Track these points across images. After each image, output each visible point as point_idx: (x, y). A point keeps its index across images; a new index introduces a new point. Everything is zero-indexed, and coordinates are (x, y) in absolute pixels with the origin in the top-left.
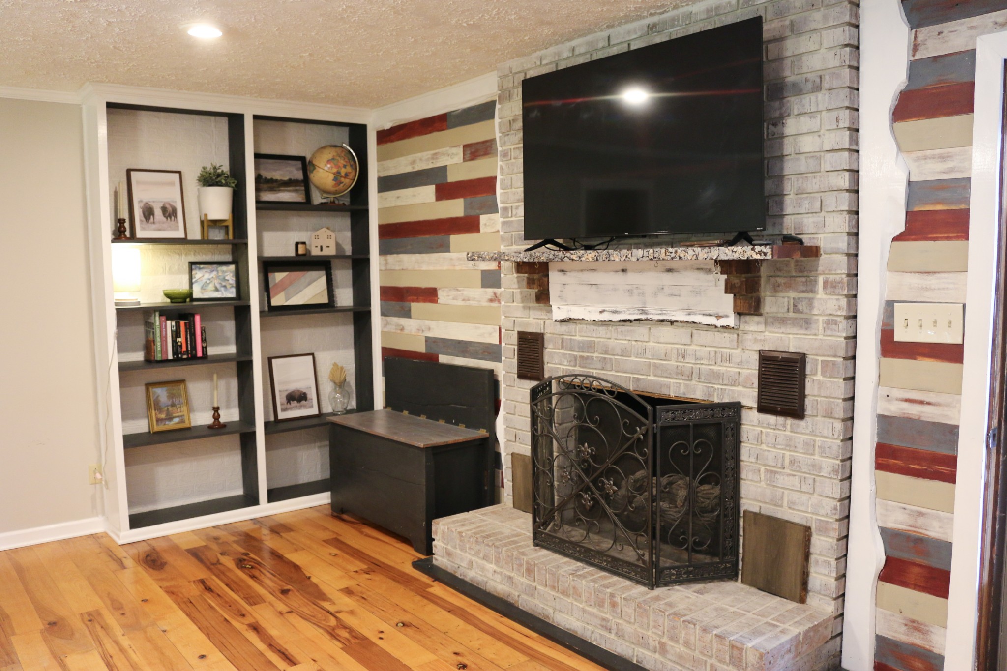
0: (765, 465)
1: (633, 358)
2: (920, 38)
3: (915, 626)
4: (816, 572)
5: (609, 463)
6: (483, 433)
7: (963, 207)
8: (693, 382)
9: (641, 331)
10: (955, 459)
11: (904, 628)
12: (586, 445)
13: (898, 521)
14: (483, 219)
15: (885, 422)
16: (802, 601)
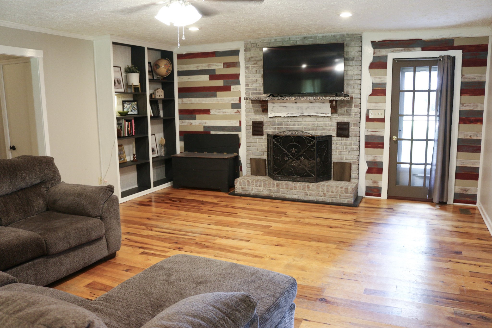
0: (338, 150)
1: (297, 126)
2: (375, 51)
3: (375, 182)
4: (353, 174)
5: (302, 153)
6: (235, 154)
7: (384, 89)
8: (317, 131)
9: (300, 119)
10: (383, 143)
11: (372, 183)
12: (294, 149)
13: (370, 159)
14: (233, 87)
15: (367, 137)
16: (350, 181)
